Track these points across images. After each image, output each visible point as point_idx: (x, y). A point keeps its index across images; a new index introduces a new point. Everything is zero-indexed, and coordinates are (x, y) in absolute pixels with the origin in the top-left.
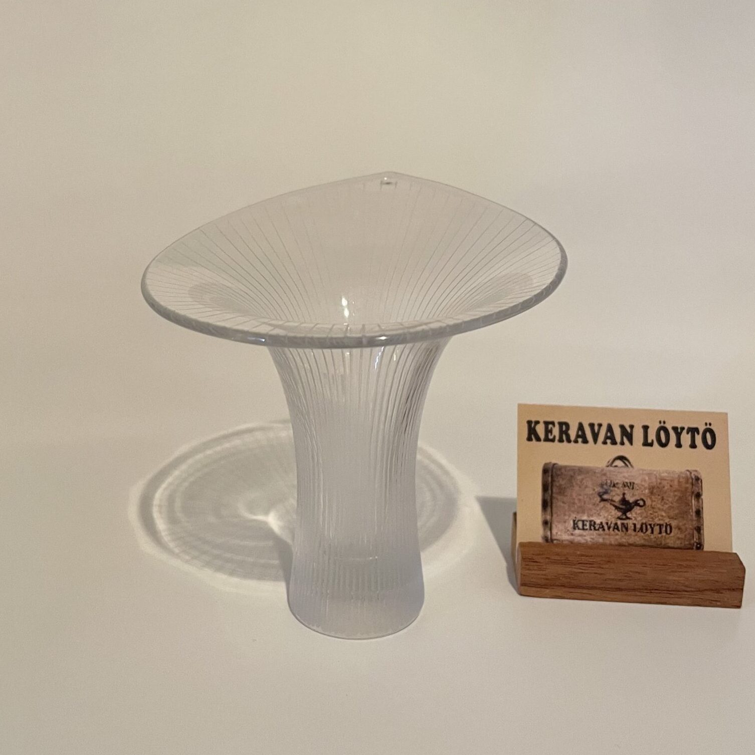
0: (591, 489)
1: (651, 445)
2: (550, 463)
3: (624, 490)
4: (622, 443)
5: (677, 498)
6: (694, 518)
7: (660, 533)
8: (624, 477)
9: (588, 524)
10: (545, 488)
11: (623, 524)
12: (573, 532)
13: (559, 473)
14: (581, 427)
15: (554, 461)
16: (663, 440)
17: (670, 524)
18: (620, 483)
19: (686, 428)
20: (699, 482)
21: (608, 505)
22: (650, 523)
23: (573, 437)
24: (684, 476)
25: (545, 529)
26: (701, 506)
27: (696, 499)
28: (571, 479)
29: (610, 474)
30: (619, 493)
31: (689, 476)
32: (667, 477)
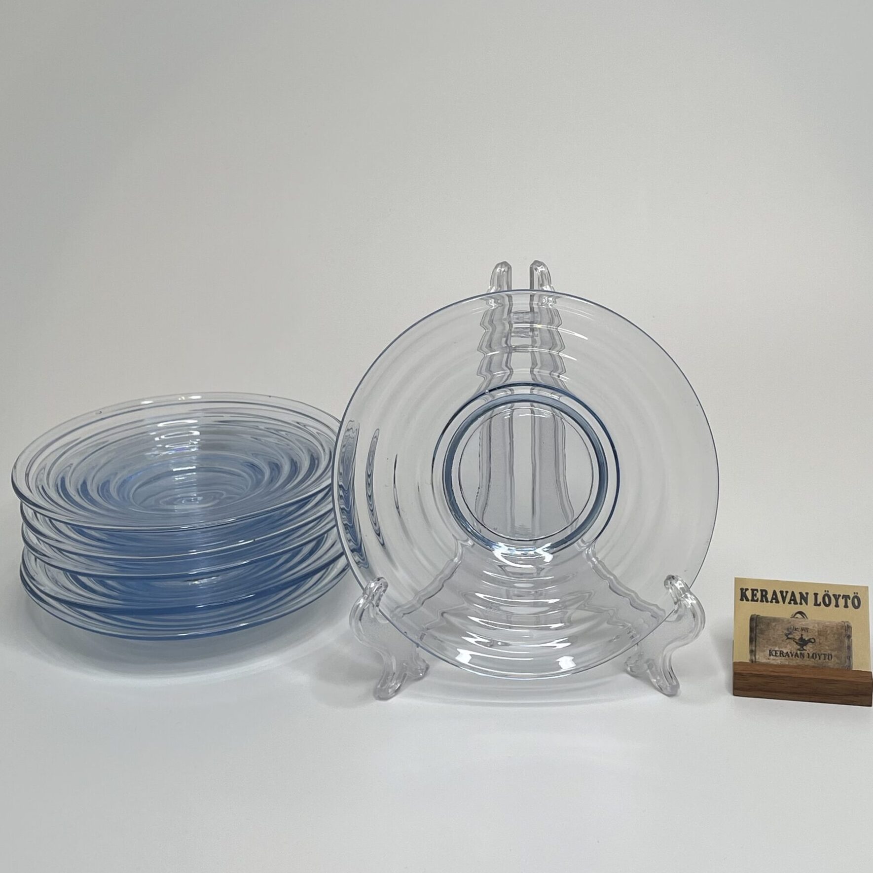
0: (780, 631)
1: (819, 605)
2: (755, 615)
3: (802, 632)
4: (801, 604)
5: (835, 638)
6: (847, 651)
7: (825, 659)
8: (802, 624)
9: (779, 653)
10: (752, 630)
11: (801, 653)
12: (770, 658)
13: (760, 621)
14: (775, 593)
15: (757, 614)
16: (827, 602)
17: (831, 654)
18: (800, 628)
19: (842, 595)
20: (850, 628)
21: (792, 642)
22: (818, 653)
23: (769, 599)
24: (840, 625)
25: (751, 655)
26: (851, 643)
27: (847, 639)
28: (768, 624)
29: (793, 623)
30: (798, 634)
31: (843, 625)
32: (829, 624)
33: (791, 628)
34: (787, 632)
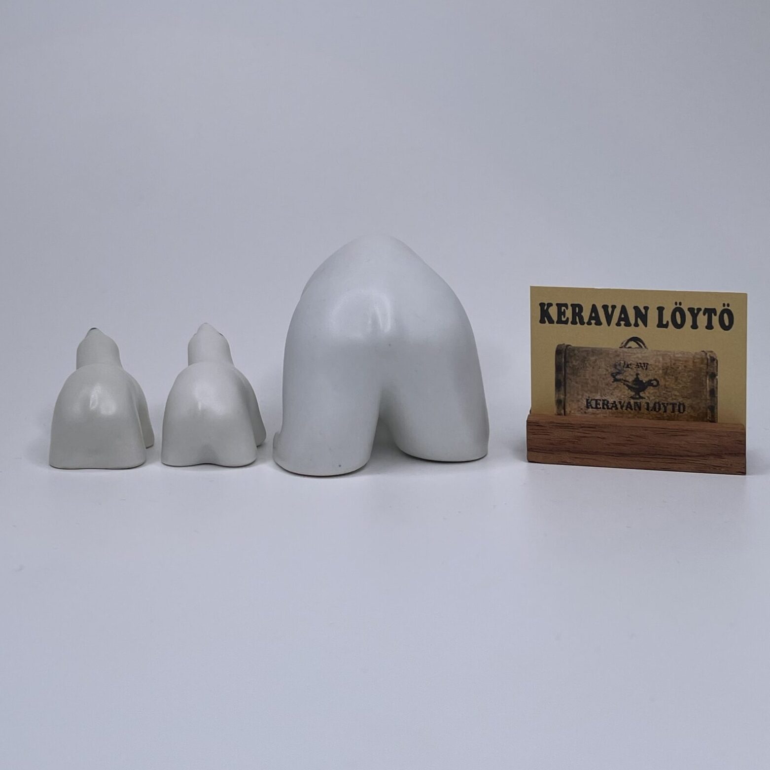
0: (604, 369)
1: (666, 326)
2: (564, 344)
3: (637, 370)
4: (636, 325)
5: (691, 378)
6: (708, 397)
7: (673, 411)
8: (638, 357)
9: (601, 403)
10: (558, 368)
11: (635, 403)
12: (587, 411)
13: (571, 354)
14: (594, 309)
15: (567, 343)
16: (679, 321)
17: (683, 403)
18: (634, 364)
19: (703, 309)
20: (715, 362)
21: (621, 385)
22: (663, 402)
23: (586, 320)
24: (699, 356)
25: (558, 408)
26: (715, 386)
27: (711, 379)
28: (584, 360)
29: (623, 355)
30: (632, 374)
31: (704, 357)
32: (681, 357)
33: (620, 365)
34: (613, 370)
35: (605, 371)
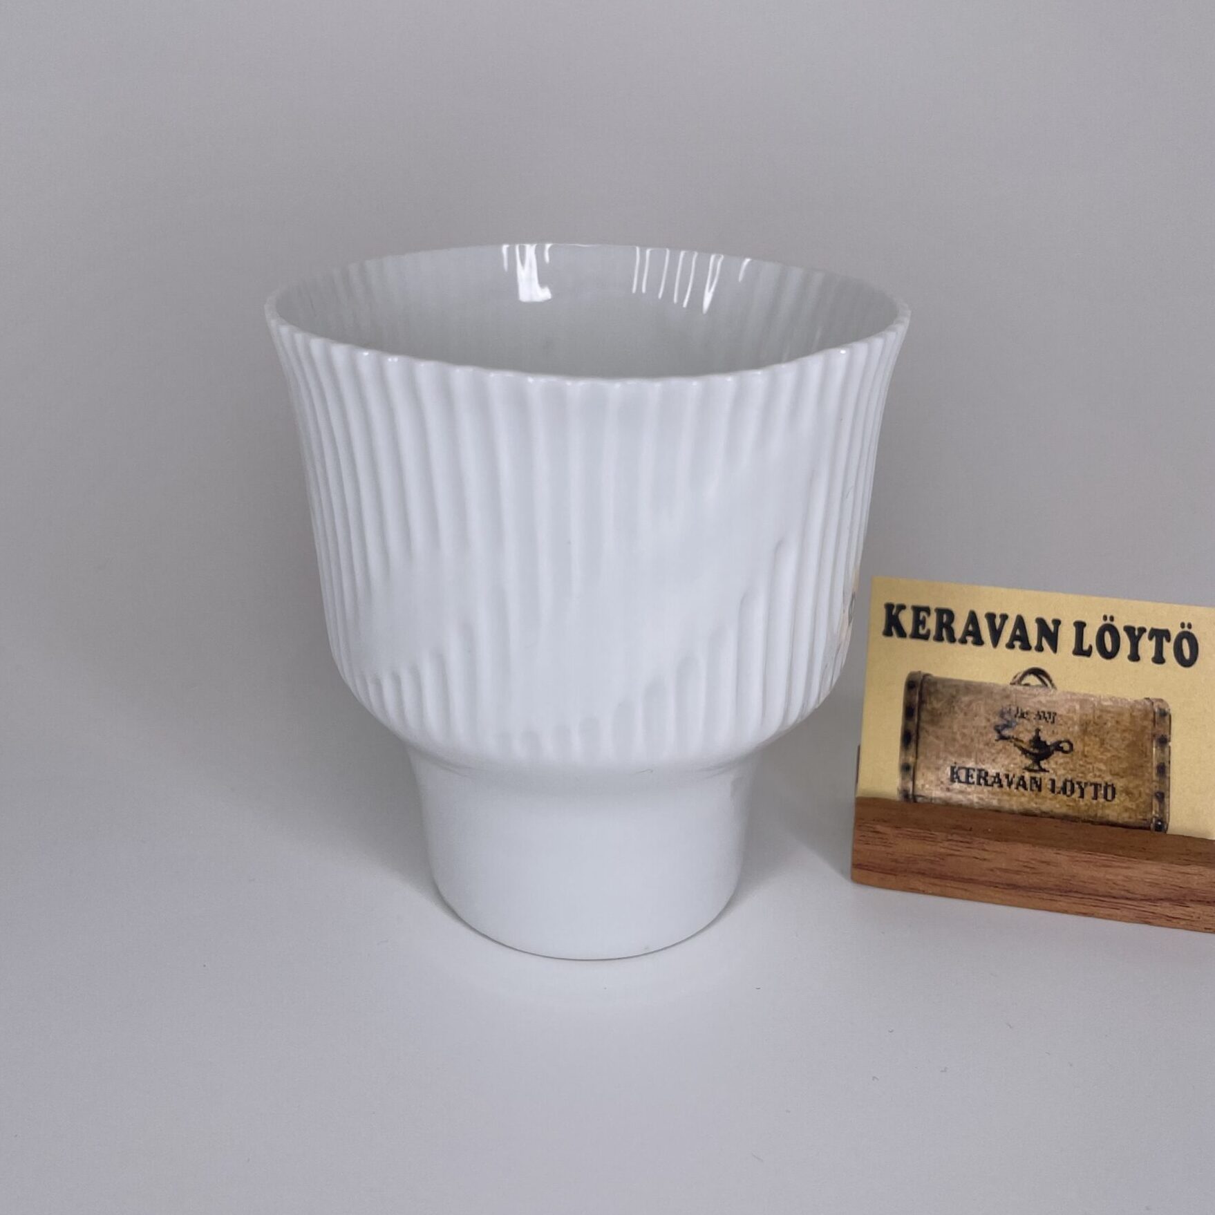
0: (983, 718)
1: (1088, 653)
2: (920, 672)
3: (1038, 724)
4: (1040, 648)
5: (1126, 742)
6: (1155, 777)
7: (1096, 797)
8: (1040, 702)
9: (975, 775)
10: (909, 712)
11: (1033, 779)
12: (951, 787)
13: (932, 689)
14: (973, 618)
15: (926, 671)
16: (1109, 646)
17: (1113, 785)
18: (1033, 713)
19: (1148, 630)
20: (1167, 717)
21: (1010, 746)
22: (1079, 780)
23: (959, 633)
24: (1140, 707)
25: (903, 778)
26: (1167, 758)
27: (1159, 748)
28: (952, 700)
29: (1016, 697)
30: (1029, 727)
31: (1149, 708)
32: (1110, 706)
33: (1009, 712)
34: (997, 720)
35: (984, 721)
